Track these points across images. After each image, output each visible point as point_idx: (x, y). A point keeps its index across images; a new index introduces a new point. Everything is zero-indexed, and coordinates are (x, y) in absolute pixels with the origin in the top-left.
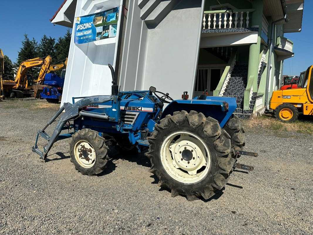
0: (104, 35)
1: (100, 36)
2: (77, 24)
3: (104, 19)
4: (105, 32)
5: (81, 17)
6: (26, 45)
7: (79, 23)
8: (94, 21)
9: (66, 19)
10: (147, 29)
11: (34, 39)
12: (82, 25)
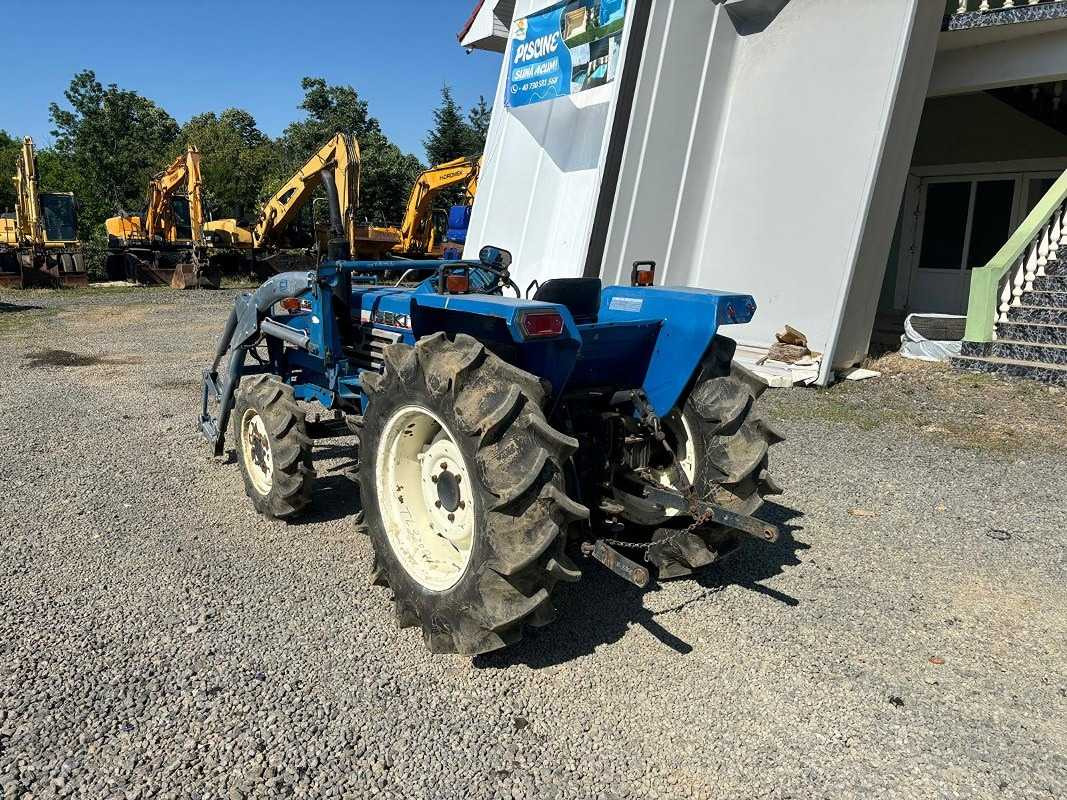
0: (594, 76)
1: (582, 78)
2: (517, 43)
3: (592, 16)
4: (598, 65)
5: (527, 17)
6: (445, 121)
7: (522, 38)
8: (563, 26)
9: (499, 28)
10: (735, 38)
11: (482, 100)
12: (532, 43)
